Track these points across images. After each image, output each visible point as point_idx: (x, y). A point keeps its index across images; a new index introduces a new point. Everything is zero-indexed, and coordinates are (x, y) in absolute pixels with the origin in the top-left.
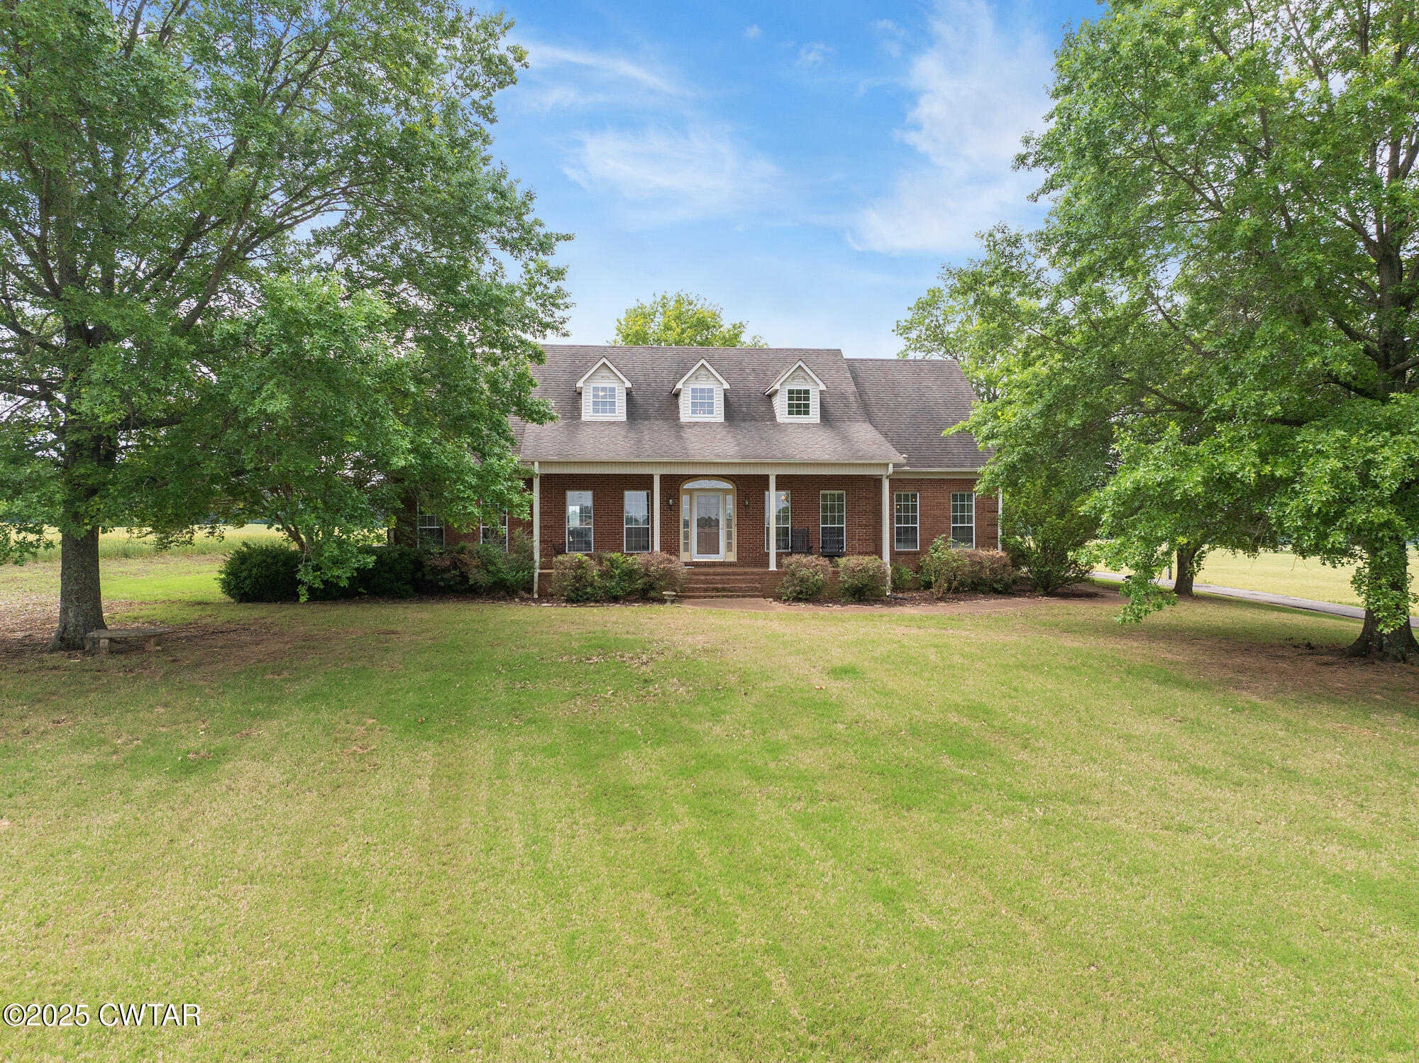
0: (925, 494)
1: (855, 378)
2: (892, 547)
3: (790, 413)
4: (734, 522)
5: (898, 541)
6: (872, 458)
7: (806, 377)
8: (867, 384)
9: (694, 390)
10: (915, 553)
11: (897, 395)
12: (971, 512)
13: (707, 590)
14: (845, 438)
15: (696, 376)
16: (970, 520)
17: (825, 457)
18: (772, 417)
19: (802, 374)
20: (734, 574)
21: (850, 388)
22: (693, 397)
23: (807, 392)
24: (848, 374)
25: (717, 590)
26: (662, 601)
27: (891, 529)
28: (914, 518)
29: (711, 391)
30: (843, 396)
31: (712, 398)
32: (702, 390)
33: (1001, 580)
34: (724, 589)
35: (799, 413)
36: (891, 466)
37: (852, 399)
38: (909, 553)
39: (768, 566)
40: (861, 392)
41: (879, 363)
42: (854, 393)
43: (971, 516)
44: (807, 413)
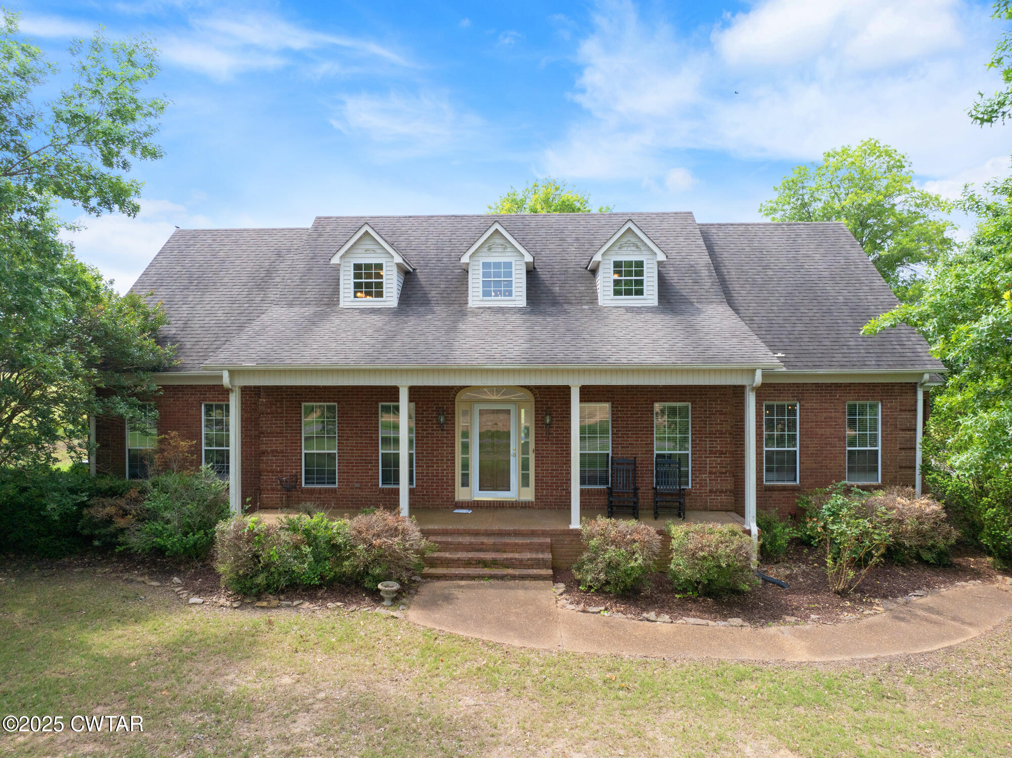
0: (808, 405)
1: (710, 247)
2: (759, 479)
3: (617, 293)
4: (532, 446)
5: (769, 470)
6: (728, 361)
7: (639, 245)
8: (726, 255)
9: (486, 265)
10: (794, 489)
11: (766, 267)
12: (876, 429)
13: (468, 563)
14: (691, 330)
15: (488, 246)
16: (874, 442)
17: (657, 359)
18: (593, 299)
19: (633, 240)
20: (516, 534)
21: (704, 259)
22: (485, 275)
23: (640, 264)
24: (701, 242)
25: (484, 564)
26: (376, 597)
27: (759, 454)
28: (792, 438)
29: (508, 265)
30: (692, 269)
31: (509, 274)
32: (497, 265)
33: (933, 546)
34: (494, 563)
35: (628, 293)
36: (759, 373)
37: (705, 273)
38: (784, 489)
39: (569, 522)
40: (717, 265)
41: (742, 228)
42: (708, 265)
43: (876, 436)
44: (640, 292)
